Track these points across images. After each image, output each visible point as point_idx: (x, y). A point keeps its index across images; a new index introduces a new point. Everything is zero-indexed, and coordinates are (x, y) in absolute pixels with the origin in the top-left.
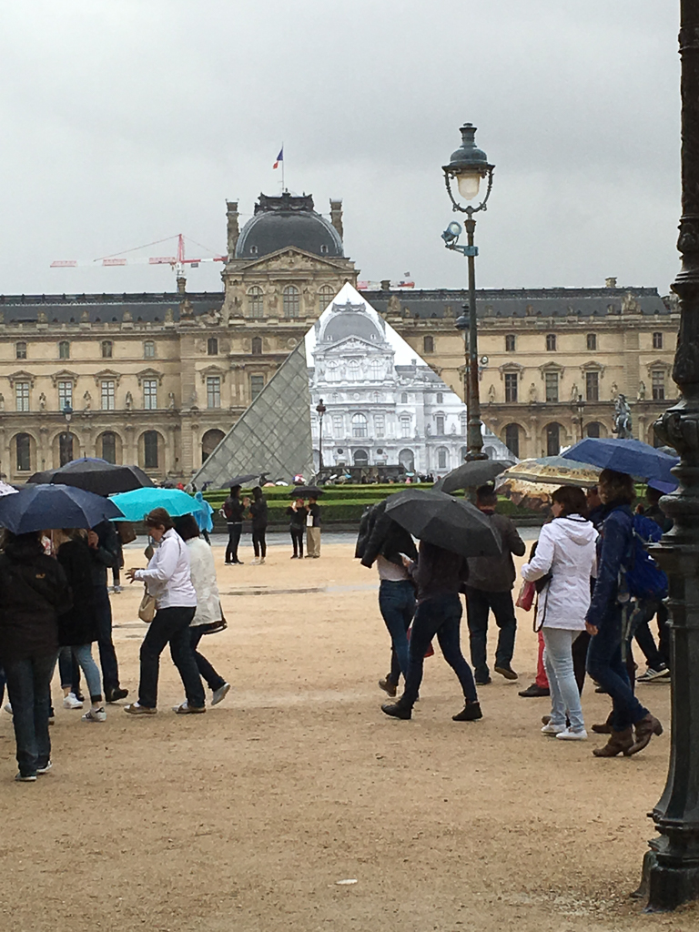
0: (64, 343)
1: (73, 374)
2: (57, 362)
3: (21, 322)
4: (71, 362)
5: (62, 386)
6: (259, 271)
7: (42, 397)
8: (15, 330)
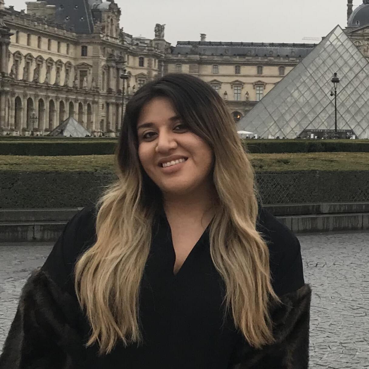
0: (260, 66)
1: (264, 82)
2: (255, 76)
3: (238, 55)
4: (263, 77)
5: (258, 89)
6: (360, 34)
7: (247, 94)
8: (235, 59)
